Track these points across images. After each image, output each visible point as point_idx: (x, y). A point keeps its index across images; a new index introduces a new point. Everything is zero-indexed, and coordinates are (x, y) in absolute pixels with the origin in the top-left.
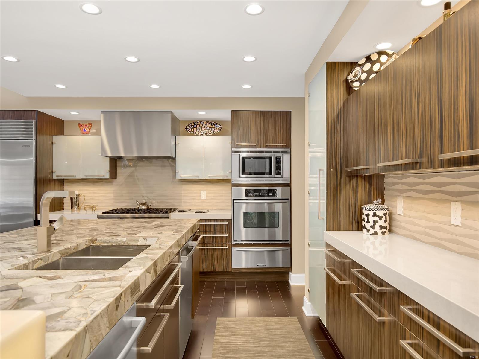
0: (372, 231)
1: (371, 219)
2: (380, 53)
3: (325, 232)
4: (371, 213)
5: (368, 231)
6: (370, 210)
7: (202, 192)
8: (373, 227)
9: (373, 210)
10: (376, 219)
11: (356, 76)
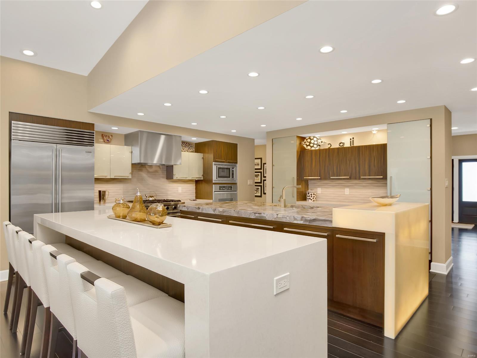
0: (313, 200)
1: (313, 196)
2: (314, 137)
3: (297, 202)
4: (313, 193)
5: (311, 200)
6: (312, 192)
7: (179, 188)
8: (313, 198)
9: (313, 192)
10: (314, 195)
11: (305, 143)
